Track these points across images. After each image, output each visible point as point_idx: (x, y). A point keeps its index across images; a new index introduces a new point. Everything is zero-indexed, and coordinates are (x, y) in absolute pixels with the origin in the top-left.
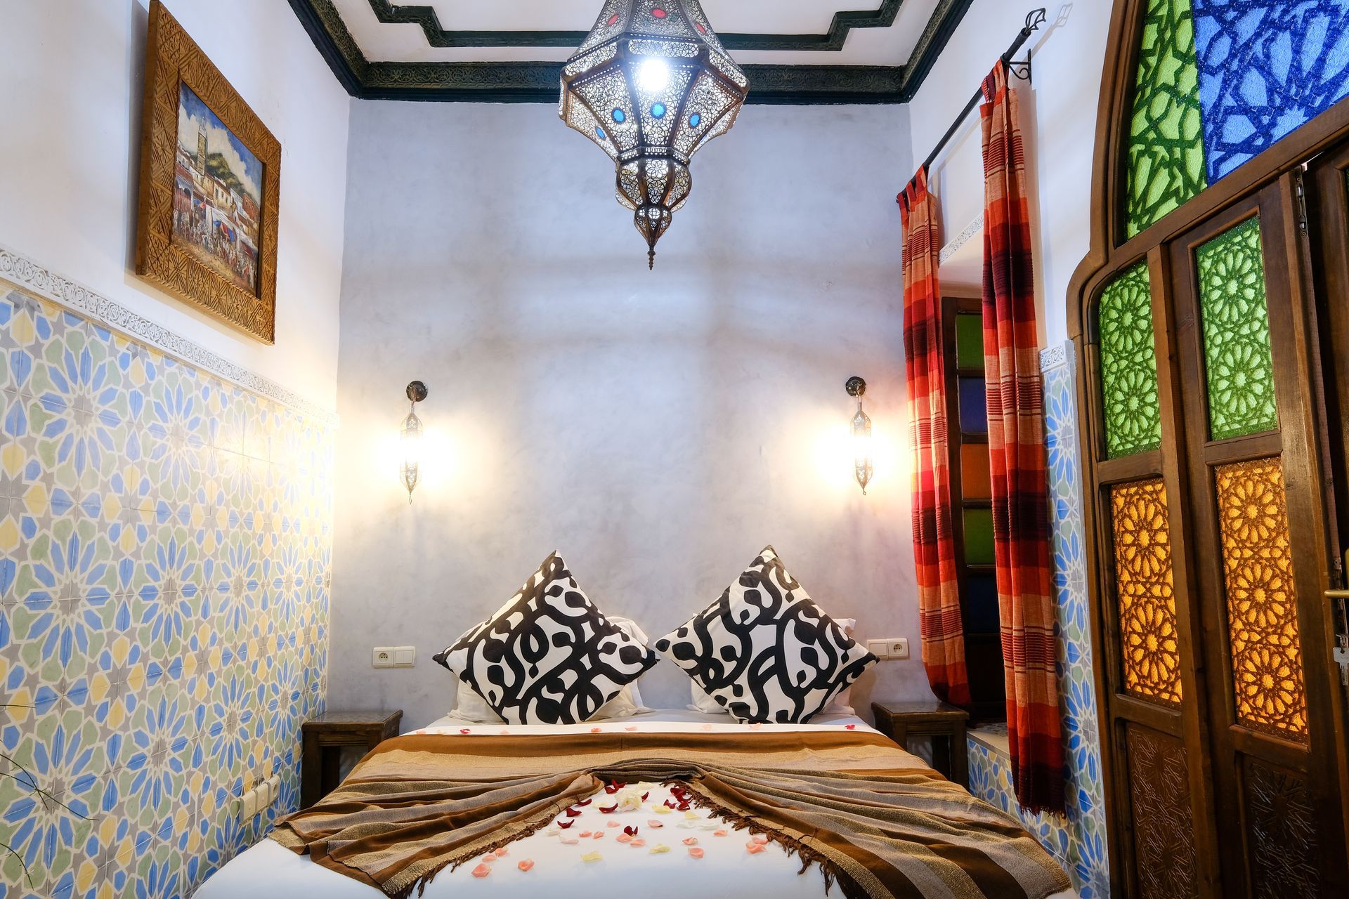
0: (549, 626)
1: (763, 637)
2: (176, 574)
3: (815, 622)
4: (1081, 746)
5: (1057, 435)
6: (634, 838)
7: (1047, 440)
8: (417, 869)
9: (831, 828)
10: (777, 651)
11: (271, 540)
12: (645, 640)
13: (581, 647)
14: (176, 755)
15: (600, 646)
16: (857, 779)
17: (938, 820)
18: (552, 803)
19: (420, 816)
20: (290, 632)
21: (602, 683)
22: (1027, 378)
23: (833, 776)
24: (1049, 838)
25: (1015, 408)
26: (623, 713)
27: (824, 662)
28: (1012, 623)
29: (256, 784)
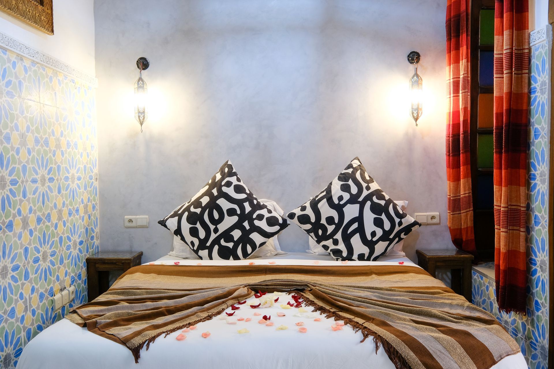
0: (224, 204)
1: (351, 211)
2: (5, 173)
3: (383, 203)
4: (538, 275)
5: (537, 87)
6: (268, 322)
7: (531, 90)
8: (146, 336)
9: (382, 318)
10: (360, 219)
11: (60, 153)
12: (282, 213)
13: (243, 217)
14: (14, 274)
15: (255, 216)
16: (401, 291)
17: (445, 315)
18: (223, 302)
19: (149, 308)
20: (76, 207)
21: (256, 237)
22: (520, 50)
23: (387, 290)
24: (515, 327)
25: (512, 69)
26: (269, 254)
27: (387, 226)
28: (501, 203)
29: (61, 290)
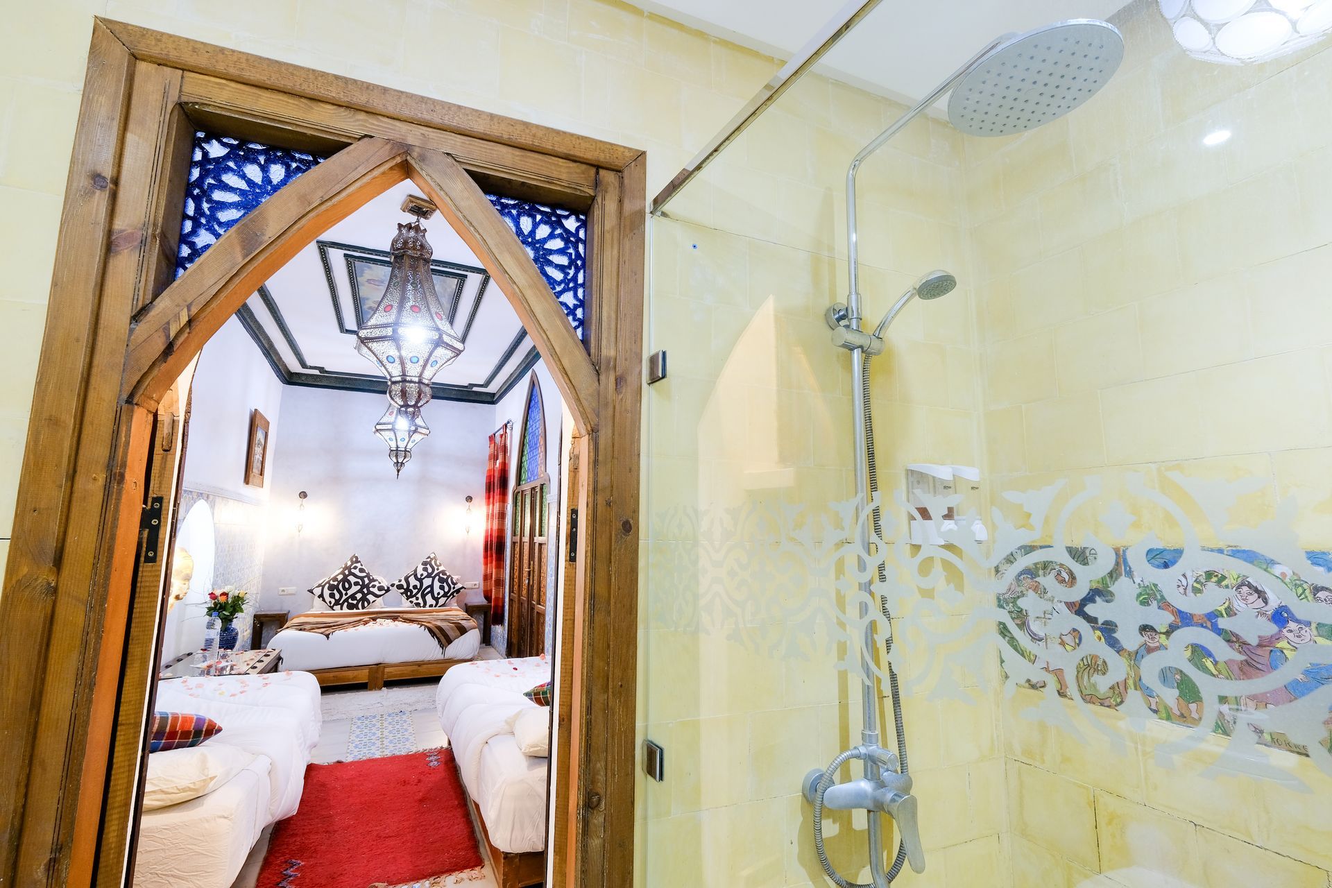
0: (352, 579)
1: (427, 582)
3: (445, 577)
7: (506, 528)
10: (432, 586)
12: (387, 584)
13: (363, 586)
15: (370, 586)
21: (370, 597)
26: (377, 605)
27: (446, 589)
